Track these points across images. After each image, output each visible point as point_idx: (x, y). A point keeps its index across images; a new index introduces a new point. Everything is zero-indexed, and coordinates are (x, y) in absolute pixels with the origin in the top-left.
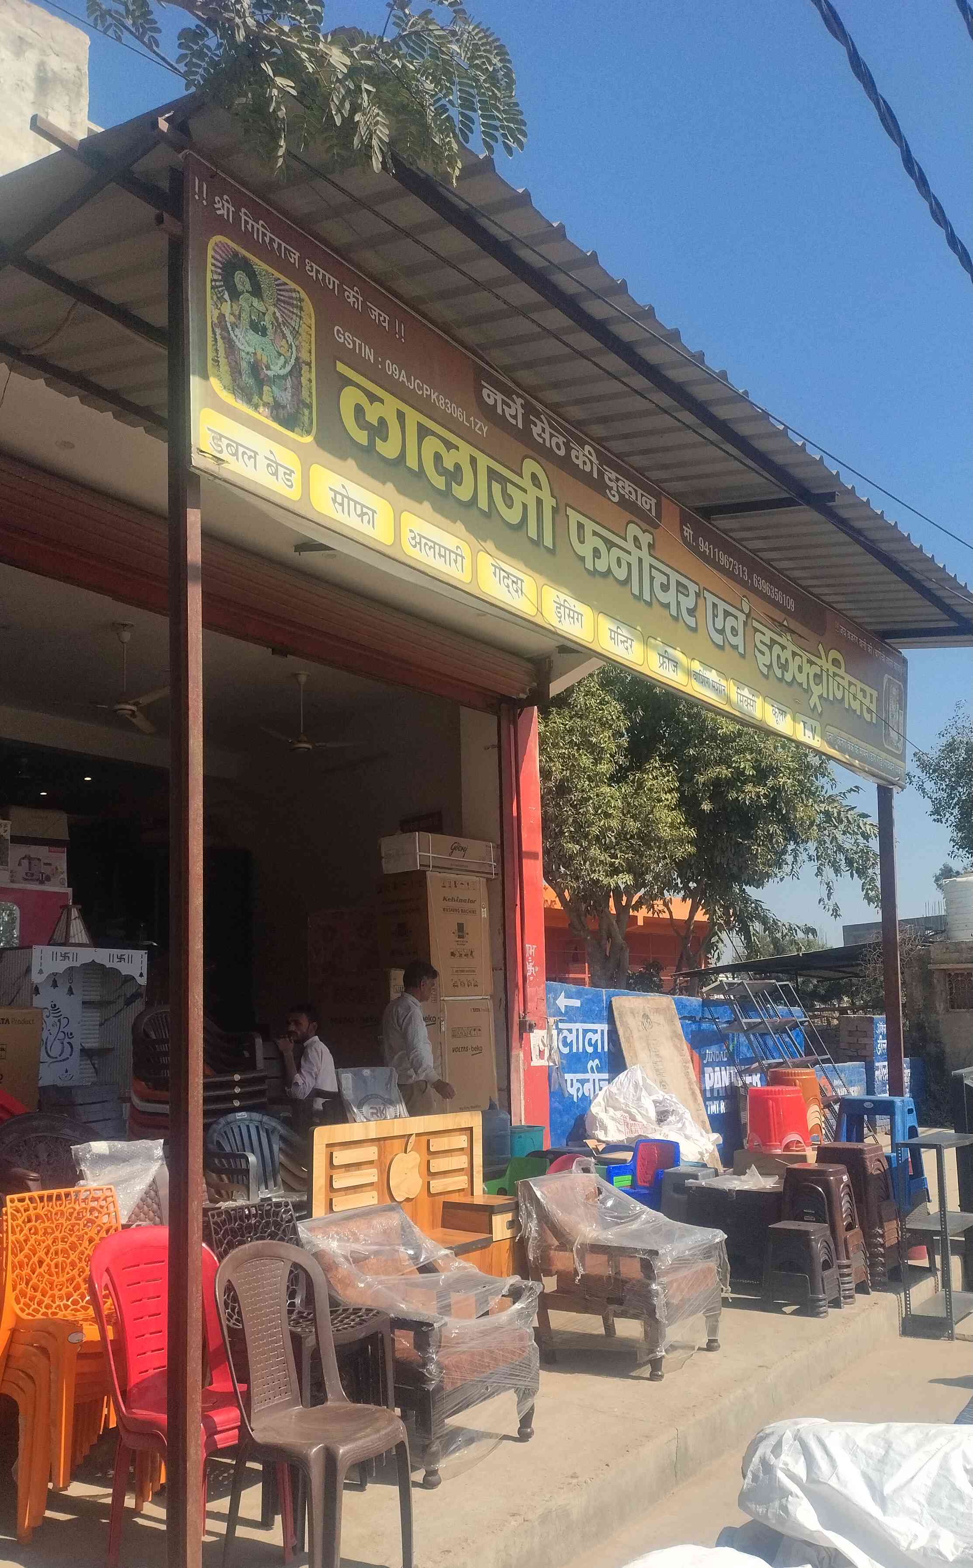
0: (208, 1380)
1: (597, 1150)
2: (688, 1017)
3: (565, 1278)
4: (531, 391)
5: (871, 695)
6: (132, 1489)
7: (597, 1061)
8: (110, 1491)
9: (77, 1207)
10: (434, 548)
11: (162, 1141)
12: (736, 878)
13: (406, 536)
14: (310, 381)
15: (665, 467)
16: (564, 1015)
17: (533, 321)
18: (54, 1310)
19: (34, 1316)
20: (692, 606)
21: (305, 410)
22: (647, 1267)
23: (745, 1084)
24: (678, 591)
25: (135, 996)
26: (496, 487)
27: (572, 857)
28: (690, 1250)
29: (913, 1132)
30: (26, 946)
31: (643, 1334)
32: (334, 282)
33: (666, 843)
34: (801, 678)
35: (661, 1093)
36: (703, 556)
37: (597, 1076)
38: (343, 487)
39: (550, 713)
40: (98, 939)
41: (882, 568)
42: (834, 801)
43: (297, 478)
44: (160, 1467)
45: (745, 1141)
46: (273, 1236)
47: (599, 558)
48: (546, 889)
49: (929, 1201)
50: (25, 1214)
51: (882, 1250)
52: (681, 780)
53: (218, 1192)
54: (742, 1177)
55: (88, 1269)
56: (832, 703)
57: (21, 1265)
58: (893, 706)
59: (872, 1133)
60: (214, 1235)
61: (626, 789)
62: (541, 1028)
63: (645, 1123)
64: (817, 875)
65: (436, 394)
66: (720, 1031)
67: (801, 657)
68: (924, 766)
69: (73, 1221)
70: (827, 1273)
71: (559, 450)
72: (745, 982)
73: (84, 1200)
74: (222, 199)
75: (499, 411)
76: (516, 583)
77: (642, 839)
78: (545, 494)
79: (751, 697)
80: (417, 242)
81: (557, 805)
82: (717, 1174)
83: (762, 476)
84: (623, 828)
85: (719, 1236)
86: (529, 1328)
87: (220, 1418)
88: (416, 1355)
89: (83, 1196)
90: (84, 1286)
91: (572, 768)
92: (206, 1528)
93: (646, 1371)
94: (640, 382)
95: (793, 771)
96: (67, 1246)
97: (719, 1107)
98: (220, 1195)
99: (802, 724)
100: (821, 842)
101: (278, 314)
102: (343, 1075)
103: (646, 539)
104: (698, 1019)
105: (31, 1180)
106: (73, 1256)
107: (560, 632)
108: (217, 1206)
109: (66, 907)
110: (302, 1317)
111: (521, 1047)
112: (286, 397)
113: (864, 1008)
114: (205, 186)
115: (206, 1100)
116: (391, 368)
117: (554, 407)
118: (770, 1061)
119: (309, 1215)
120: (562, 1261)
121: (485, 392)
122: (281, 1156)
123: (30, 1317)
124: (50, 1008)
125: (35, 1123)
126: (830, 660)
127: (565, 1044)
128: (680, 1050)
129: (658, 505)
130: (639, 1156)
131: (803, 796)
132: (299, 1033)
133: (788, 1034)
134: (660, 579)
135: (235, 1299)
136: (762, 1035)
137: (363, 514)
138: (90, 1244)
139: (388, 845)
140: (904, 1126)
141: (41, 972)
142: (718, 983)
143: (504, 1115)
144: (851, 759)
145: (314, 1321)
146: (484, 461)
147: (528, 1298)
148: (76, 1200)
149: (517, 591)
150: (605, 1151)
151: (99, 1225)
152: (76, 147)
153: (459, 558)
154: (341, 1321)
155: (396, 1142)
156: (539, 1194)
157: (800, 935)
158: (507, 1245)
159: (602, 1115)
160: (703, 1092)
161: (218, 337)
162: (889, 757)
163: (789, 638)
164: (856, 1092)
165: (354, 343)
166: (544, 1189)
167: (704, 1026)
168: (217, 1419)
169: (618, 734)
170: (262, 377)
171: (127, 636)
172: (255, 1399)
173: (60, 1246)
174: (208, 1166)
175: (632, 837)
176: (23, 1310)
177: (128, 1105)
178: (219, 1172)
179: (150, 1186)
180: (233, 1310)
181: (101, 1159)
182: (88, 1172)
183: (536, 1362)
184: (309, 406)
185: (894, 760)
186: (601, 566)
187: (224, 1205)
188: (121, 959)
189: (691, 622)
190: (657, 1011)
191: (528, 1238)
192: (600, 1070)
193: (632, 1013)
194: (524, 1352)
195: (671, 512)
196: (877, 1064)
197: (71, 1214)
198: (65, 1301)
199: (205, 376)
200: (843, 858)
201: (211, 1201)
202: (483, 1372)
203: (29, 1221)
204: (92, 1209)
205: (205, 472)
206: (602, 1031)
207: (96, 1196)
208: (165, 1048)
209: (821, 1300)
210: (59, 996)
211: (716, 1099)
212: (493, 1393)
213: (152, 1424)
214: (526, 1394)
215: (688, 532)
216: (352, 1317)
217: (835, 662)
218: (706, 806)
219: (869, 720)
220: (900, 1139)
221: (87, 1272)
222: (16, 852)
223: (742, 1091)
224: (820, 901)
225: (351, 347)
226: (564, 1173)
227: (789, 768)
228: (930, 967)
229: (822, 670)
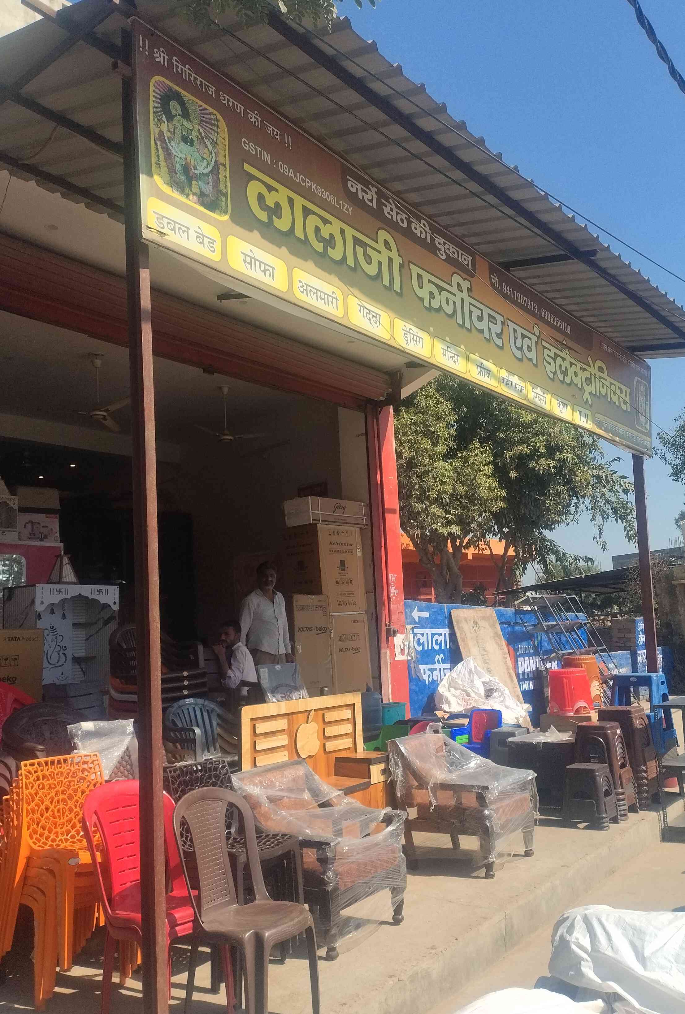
0: (170, 889)
1: (443, 718)
2: (505, 623)
3: (423, 809)
4: (382, 182)
5: (626, 392)
6: (116, 969)
7: (442, 655)
8: (101, 971)
9: (73, 769)
10: (317, 293)
11: (132, 720)
12: (535, 524)
13: (296, 285)
14: (226, 177)
15: (476, 234)
16: (419, 623)
17: (382, 133)
18: (57, 843)
19: (44, 847)
20: (499, 332)
21: (222, 198)
22: (481, 798)
23: (546, 668)
24: (489, 321)
25: (111, 618)
26: (360, 250)
27: (418, 513)
28: (511, 785)
29: (665, 698)
30: (31, 584)
31: (480, 847)
32: (240, 108)
33: (485, 501)
34: (577, 381)
35: (488, 676)
36: (506, 296)
37: (442, 666)
38: (251, 251)
39: (400, 411)
40: (83, 579)
41: (630, 302)
42: (603, 468)
43: (218, 246)
44: (137, 952)
45: (548, 709)
46: (214, 784)
47: (434, 298)
48: (402, 535)
49: (678, 746)
50: (35, 775)
51: (645, 781)
52: (495, 456)
53: (173, 756)
54: (546, 733)
55: (81, 813)
56: (599, 397)
57: (33, 811)
58: (642, 399)
59: (637, 701)
60: (172, 786)
61: (456, 463)
62: (402, 633)
63: (477, 698)
64: (592, 520)
65: (315, 185)
66: (528, 632)
67: (576, 365)
68: (665, 442)
69: (70, 779)
70: (607, 799)
71: (403, 223)
72: (545, 596)
73: (77, 764)
74: (159, 50)
75: (360, 197)
76: (376, 317)
77: (469, 499)
78: (394, 254)
79: (542, 394)
80: (298, 78)
81: (407, 475)
82: (528, 732)
83: (546, 240)
84: (454, 491)
85: (531, 775)
86: (398, 844)
87: (179, 914)
88: (318, 866)
89: (76, 760)
90: (79, 825)
91: (417, 450)
92: (172, 995)
93: (482, 872)
94: (458, 175)
95: (573, 448)
96: (66, 797)
97: (528, 686)
98: (176, 758)
99: (578, 412)
100: (594, 497)
101: (201, 131)
102: (261, 670)
103: (465, 285)
104: (512, 623)
105: (39, 751)
106: (71, 804)
107: (407, 351)
108: (174, 765)
109: (59, 556)
110: (236, 842)
111: (388, 647)
112: (208, 189)
113: (628, 613)
114: (147, 42)
115: (164, 691)
116: (283, 168)
117: (398, 194)
118: (565, 652)
119: (240, 769)
120: (420, 796)
121: (349, 184)
122: (218, 729)
123: (40, 848)
124: (49, 629)
125: (41, 710)
126: (596, 368)
127: (419, 643)
128: (500, 646)
129: (474, 262)
130: (473, 721)
131: (581, 465)
132: (228, 641)
133: (576, 632)
134: (476, 312)
135: (188, 830)
136: (557, 634)
137: (265, 271)
138: (82, 794)
139: (289, 506)
140: (658, 693)
141: (42, 603)
142: (526, 597)
143: (377, 696)
144: (614, 437)
145: (245, 845)
146: (350, 232)
147: (397, 823)
148: (72, 763)
149: (376, 323)
150: (449, 718)
151: (89, 781)
152: (54, 16)
153: (335, 301)
154: (265, 844)
155: (302, 717)
156: (402, 749)
157: (582, 563)
158: (381, 786)
159: (447, 694)
160: (518, 675)
161: (159, 147)
162: (640, 435)
163: (568, 353)
164: (625, 671)
165: (256, 149)
166: (406, 746)
167: (517, 628)
168: (177, 915)
169: (449, 426)
170: (191, 175)
171: (98, 362)
172: (204, 901)
173: (61, 797)
174: (166, 738)
175: (461, 497)
176: (35, 844)
177: (107, 696)
178: (174, 742)
179: (125, 752)
180: (186, 838)
181: (89, 735)
182: (80, 744)
183: (404, 868)
184: (225, 195)
185: (644, 437)
186: (435, 304)
187: (178, 765)
188: (100, 592)
189: (499, 342)
190: (483, 618)
191: (397, 781)
192: (444, 662)
193: (466, 621)
194: (395, 861)
195: (483, 266)
196: (638, 652)
197: (68, 774)
198: (65, 836)
199: (150, 174)
200: (610, 508)
201: (169, 763)
202: (367, 876)
203: (38, 779)
204: (83, 770)
205: (152, 242)
206: (445, 634)
207: (85, 760)
208: (133, 654)
209: (604, 818)
210: (55, 620)
211: (526, 680)
212: (374, 891)
213: (129, 920)
214: (396, 891)
215: (495, 279)
216: (272, 840)
217: (600, 369)
218: (513, 475)
219: (625, 409)
220: (656, 703)
221: (81, 815)
222: (22, 519)
223: (544, 673)
224: (594, 538)
225: (254, 153)
226: (421, 734)
227: (570, 446)
228: (673, 582)
229: (591, 374)
